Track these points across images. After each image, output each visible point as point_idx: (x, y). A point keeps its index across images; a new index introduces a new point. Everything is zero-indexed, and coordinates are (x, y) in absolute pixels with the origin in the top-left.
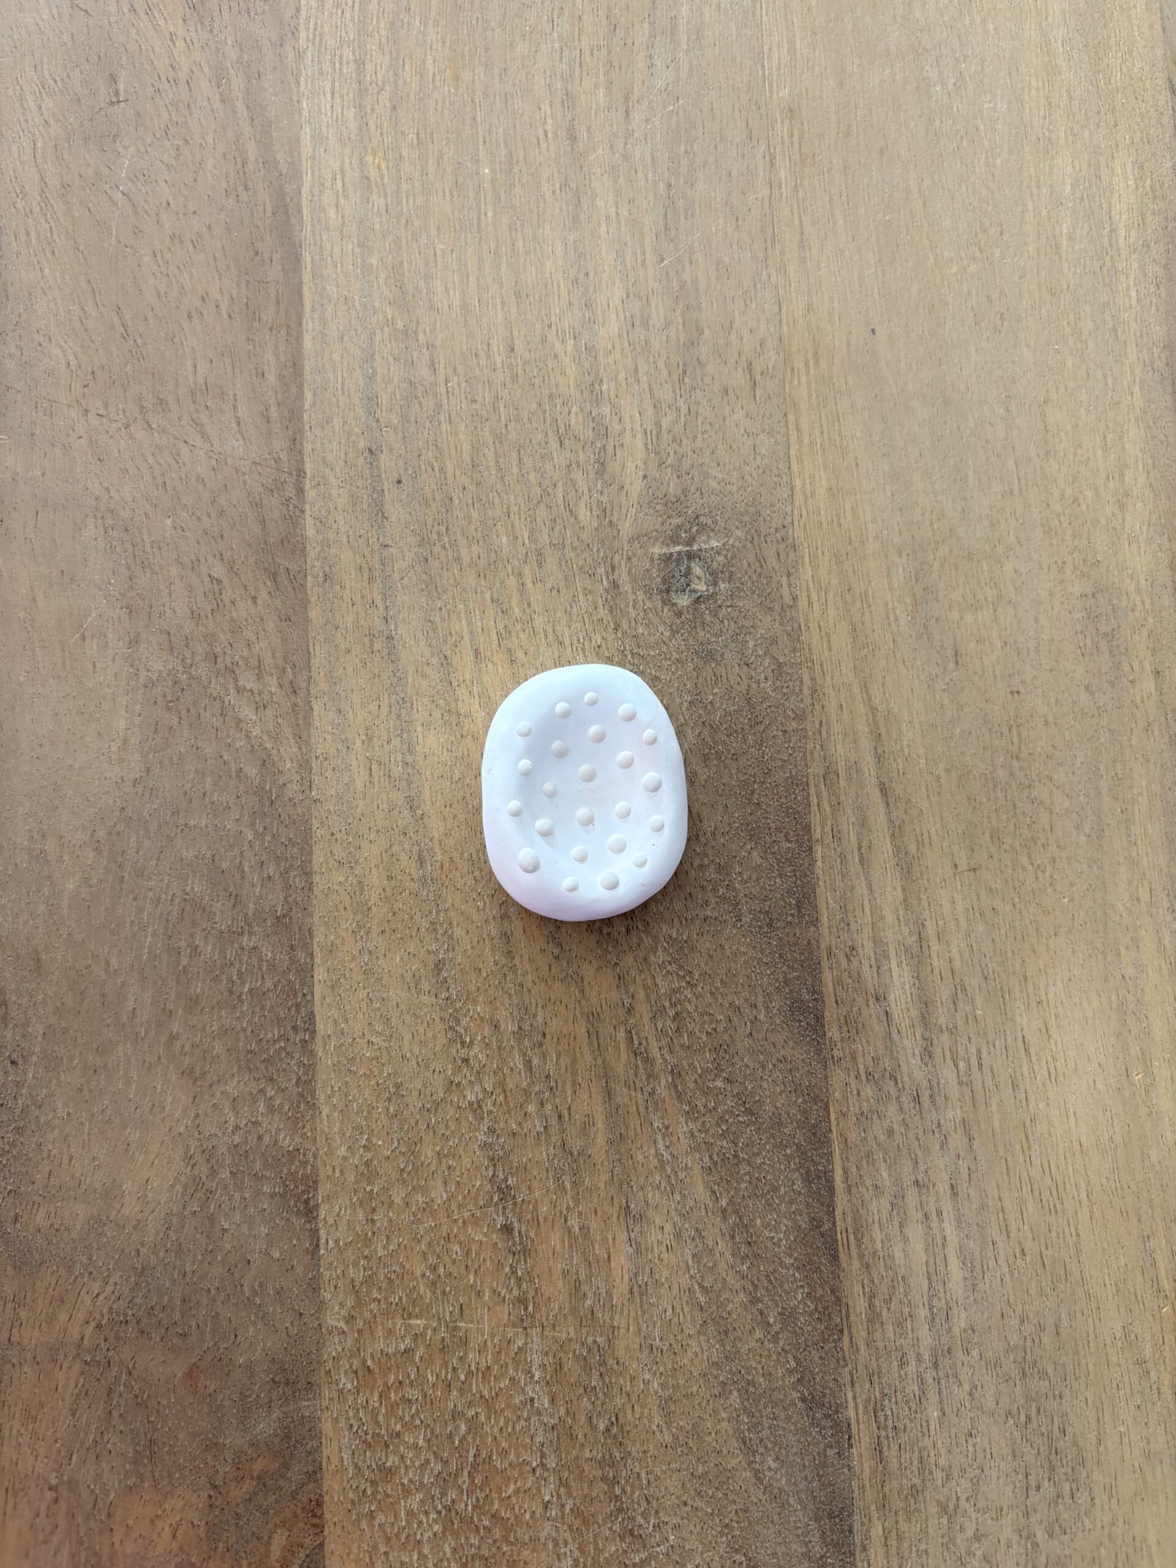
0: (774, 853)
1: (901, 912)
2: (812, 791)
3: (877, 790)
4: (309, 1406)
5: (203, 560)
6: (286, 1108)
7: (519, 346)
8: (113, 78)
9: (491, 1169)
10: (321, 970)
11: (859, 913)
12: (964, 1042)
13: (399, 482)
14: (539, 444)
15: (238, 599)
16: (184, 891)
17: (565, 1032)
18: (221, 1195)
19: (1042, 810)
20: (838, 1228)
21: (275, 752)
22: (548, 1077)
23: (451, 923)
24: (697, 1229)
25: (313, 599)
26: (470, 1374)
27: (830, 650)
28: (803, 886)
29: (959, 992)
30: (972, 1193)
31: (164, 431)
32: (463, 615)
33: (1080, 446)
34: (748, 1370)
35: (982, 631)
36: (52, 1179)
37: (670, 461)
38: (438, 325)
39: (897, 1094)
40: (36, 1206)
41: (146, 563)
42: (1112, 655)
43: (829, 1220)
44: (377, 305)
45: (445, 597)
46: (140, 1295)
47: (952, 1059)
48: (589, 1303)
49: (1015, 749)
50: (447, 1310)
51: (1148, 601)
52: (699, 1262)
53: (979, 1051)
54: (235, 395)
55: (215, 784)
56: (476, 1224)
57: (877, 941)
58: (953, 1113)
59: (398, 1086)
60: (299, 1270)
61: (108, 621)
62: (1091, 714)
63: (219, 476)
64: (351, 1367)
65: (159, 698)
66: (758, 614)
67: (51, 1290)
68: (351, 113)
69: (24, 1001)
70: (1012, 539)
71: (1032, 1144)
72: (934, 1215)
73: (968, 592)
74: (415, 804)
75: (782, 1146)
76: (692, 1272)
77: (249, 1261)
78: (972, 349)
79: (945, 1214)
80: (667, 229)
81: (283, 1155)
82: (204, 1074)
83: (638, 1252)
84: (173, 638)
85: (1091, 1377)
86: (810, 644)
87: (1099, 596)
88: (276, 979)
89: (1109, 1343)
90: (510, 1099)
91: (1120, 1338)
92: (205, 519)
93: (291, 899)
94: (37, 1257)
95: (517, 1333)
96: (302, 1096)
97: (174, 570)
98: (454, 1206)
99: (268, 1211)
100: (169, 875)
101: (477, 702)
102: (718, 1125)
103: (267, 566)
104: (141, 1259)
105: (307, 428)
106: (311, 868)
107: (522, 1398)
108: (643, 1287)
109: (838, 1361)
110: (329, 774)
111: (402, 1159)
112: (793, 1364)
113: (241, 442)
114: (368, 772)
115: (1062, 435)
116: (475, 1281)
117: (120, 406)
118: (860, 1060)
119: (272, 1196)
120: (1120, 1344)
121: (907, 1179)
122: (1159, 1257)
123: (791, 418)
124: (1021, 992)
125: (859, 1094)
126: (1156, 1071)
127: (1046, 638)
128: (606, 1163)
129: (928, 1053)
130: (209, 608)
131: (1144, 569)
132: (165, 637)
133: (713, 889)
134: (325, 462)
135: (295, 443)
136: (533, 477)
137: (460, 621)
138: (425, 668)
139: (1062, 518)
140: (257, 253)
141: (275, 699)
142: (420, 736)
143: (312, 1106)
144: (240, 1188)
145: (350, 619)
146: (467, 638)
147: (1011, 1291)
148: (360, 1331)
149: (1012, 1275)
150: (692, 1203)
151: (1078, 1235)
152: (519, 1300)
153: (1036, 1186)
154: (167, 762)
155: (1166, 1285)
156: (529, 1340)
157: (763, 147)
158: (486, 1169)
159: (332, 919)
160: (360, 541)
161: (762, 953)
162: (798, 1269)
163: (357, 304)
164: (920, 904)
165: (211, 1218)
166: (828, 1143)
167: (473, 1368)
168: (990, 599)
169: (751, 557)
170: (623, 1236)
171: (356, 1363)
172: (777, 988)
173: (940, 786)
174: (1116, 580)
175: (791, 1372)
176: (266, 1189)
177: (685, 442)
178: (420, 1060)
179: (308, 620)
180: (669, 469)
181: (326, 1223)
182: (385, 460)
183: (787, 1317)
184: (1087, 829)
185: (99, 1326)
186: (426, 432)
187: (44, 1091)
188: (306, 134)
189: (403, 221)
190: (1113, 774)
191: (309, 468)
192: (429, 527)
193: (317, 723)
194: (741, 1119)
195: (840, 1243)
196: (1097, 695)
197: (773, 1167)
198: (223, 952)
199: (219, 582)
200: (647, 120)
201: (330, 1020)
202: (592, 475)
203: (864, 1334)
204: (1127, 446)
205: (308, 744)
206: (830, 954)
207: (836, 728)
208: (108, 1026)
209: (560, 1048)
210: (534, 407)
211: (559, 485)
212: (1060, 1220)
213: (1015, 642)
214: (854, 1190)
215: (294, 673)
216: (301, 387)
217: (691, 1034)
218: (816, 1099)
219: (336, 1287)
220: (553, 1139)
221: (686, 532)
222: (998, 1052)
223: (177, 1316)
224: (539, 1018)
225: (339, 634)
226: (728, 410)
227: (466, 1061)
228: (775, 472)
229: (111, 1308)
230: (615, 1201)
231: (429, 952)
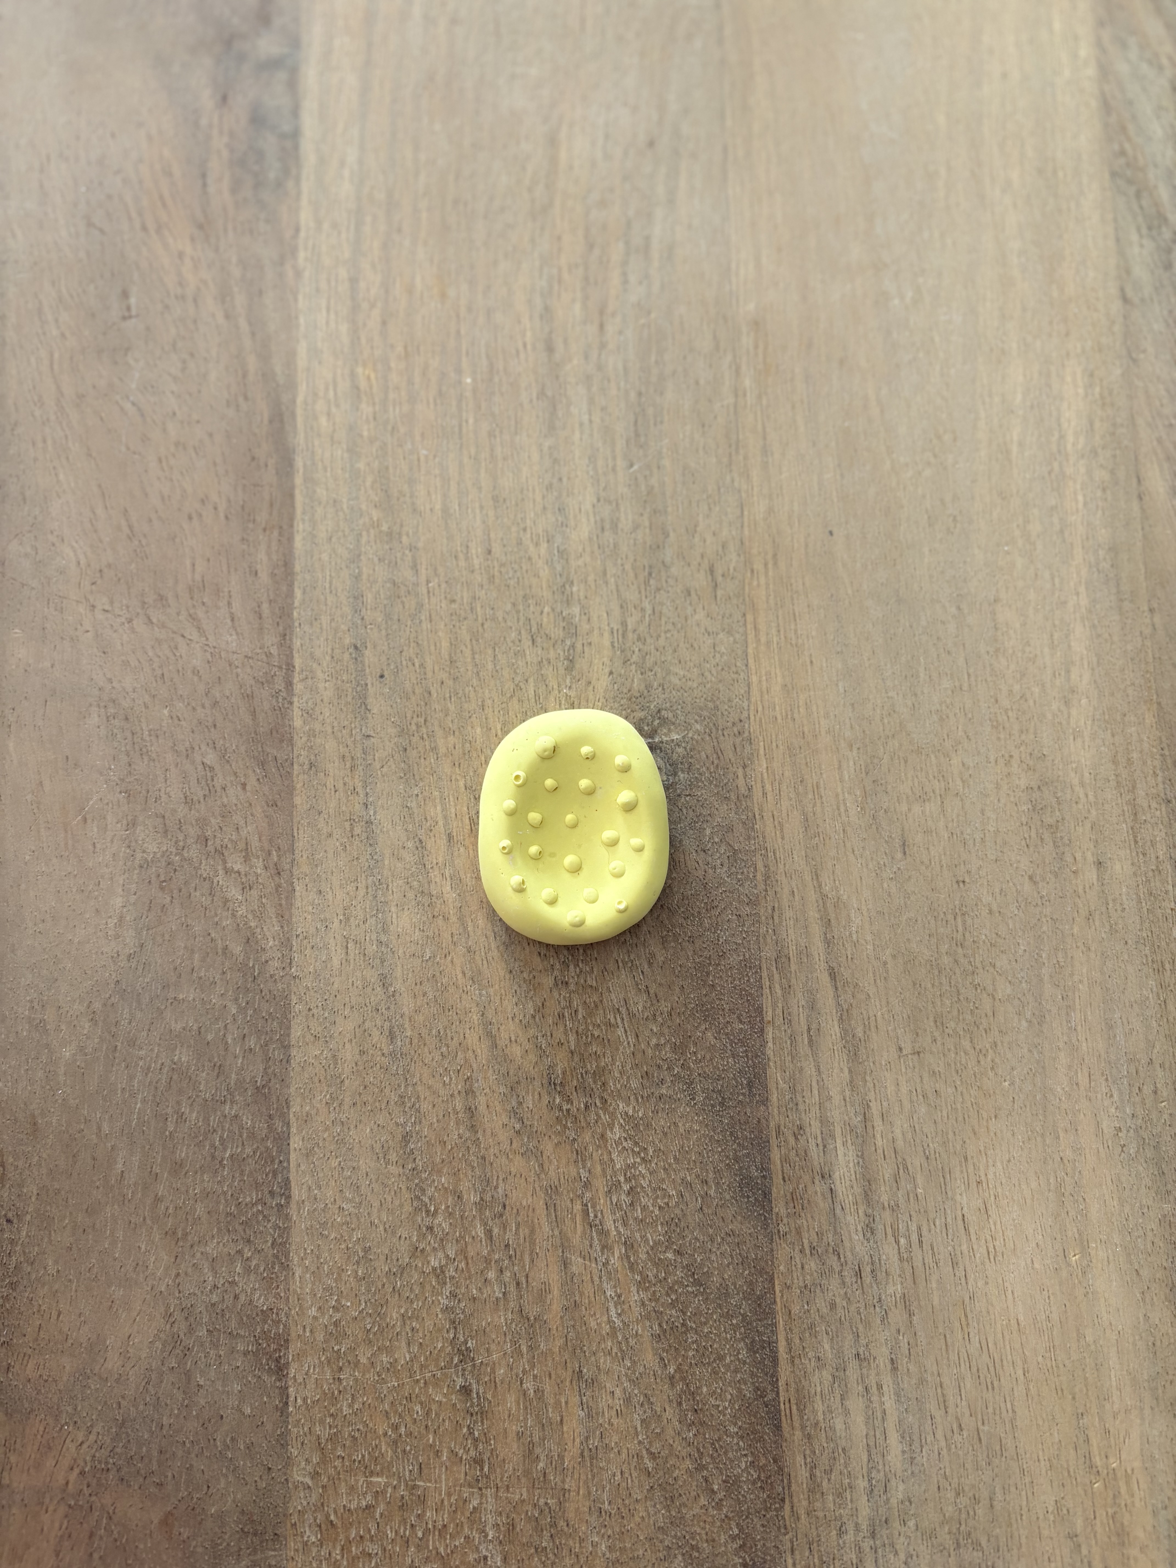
0: (727, 1034)
1: (848, 1093)
2: (765, 974)
3: (826, 974)
4: (275, 1556)
5: (197, 748)
6: (262, 1269)
7: (497, 549)
8: (125, 294)
9: (452, 1331)
10: (297, 1139)
11: (807, 1094)
12: (905, 1219)
13: (382, 676)
14: (513, 642)
15: (229, 785)
16: (172, 1061)
17: (524, 1203)
18: (198, 1352)
19: (985, 995)
20: (782, 1399)
21: (259, 930)
22: (507, 1246)
23: (418, 1097)
24: (646, 1395)
25: (299, 786)
26: (427, 1531)
27: (783, 838)
28: (754, 1066)
29: (901, 1171)
30: (911, 1367)
31: (163, 626)
32: (438, 801)
33: (1028, 644)
34: (693, 1535)
35: (930, 823)
36: (42, 1332)
37: (635, 658)
38: (420, 527)
39: (839, 1268)
40: (26, 1358)
41: (144, 750)
42: (1056, 846)
43: (772, 1390)
44: (364, 507)
45: (421, 784)
46: (121, 1444)
47: (894, 1236)
48: (541, 1465)
49: (959, 936)
50: (407, 1469)
51: (1091, 794)
52: (647, 1428)
53: (919, 1228)
54: (230, 592)
55: (203, 960)
56: (436, 1385)
57: (824, 1121)
58: (894, 1289)
59: (367, 1250)
60: (269, 1427)
61: (108, 804)
62: (1034, 903)
63: (213, 669)
64: (315, 1521)
65: (154, 879)
66: (715, 804)
67: (39, 1437)
68: (344, 328)
69: (20, 1164)
70: (961, 733)
71: (970, 1322)
72: (874, 1388)
73: (916, 785)
74: (388, 981)
75: (728, 1316)
76: (640, 1438)
77: (222, 1417)
78: (926, 550)
79: (885, 1388)
80: (637, 435)
81: (257, 1315)
82: (185, 1235)
83: (589, 1416)
84: (167, 822)
85: (1024, 1549)
86: (763, 832)
87: (1044, 789)
88: (255, 1146)
89: (1041, 1517)
90: (470, 1265)
91: (1053, 1512)
92: (199, 709)
93: (270, 1071)
94: (26, 1405)
95: (473, 1493)
96: (277, 1257)
97: (170, 757)
98: (416, 1367)
99: (241, 1369)
100: (159, 1045)
101: (449, 883)
102: (668, 1295)
103: (256, 754)
104: (121, 1411)
105: (297, 624)
106: (289, 1042)
107: (476, 1556)
108: (594, 1451)
109: (779, 1528)
110: (308, 952)
111: (368, 1320)
112: (736, 1531)
113: (234, 637)
114: (344, 951)
115: (1011, 632)
116: (434, 1441)
117: (124, 602)
118: (805, 1235)
119: (246, 1353)
120: (1052, 1518)
121: (849, 1352)
122: (1092, 1434)
123: (750, 618)
124: (962, 1172)
125: (803, 1268)
126: (1093, 1253)
127: (992, 829)
128: (560, 1329)
129: (869, 1229)
130: (201, 794)
131: (1088, 763)
132: (160, 820)
133: (669, 1068)
134: (312, 656)
135: (285, 638)
136: (506, 673)
137: (435, 807)
138: (401, 851)
139: (1010, 713)
140: (253, 459)
141: (260, 881)
142: (394, 916)
143: (286, 1267)
144: (216, 1345)
145: (333, 804)
146: (441, 823)
147: (947, 1465)
148: (324, 1487)
149: (949, 1450)
150: (642, 1369)
151: (1014, 1411)
152: (475, 1461)
153: (974, 1363)
154: (159, 939)
155: (1098, 1461)
156: (484, 1500)
157: (729, 358)
158: (448, 1332)
159: (307, 1091)
160: (344, 732)
161: (714, 1131)
162: (742, 1437)
163: (345, 506)
164: (865, 1085)
165: (188, 1375)
166: (772, 1313)
167: (430, 1526)
168: (938, 792)
169: (709, 750)
170: (576, 1400)
171: (320, 1517)
172: (728, 1165)
173: (887, 972)
174: (1061, 773)
175: (733, 1538)
176: (240, 1347)
177: (649, 640)
178: (387, 1227)
179: (293, 806)
180: (634, 666)
181: (295, 1380)
182: (369, 655)
183: (731, 1484)
184: (1028, 1014)
185: (82, 1473)
186: (408, 629)
187: (36, 1249)
188: (302, 349)
189: (390, 428)
190: (1055, 962)
191: (298, 662)
192: (409, 718)
193: (298, 903)
194: (690, 1289)
195: (783, 1414)
196: (1041, 884)
197: (719, 1336)
198: (206, 1120)
199: (212, 769)
200: (620, 333)
201: (304, 1186)
202: (562, 671)
203: (805, 1503)
204: (1072, 644)
205: (289, 922)
206: (778, 1132)
207: (788, 913)
208: (98, 1187)
209: (519, 1219)
210: (509, 607)
211: (531, 680)
212: (997, 1398)
213: (962, 833)
214: (797, 1361)
215: (279, 856)
216: (291, 585)
217: (644, 1208)
218: (761, 1272)
219: (302, 1444)
220: (512, 1304)
221: (648, 725)
222: (938, 1231)
223: (155, 1467)
224: (500, 1190)
225: (321, 819)
226: (689, 610)
227: (430, 1229)
228: (734, 669)
229: (94, 1456)
230: (568, 1365)
231: (397, 1124)
